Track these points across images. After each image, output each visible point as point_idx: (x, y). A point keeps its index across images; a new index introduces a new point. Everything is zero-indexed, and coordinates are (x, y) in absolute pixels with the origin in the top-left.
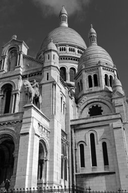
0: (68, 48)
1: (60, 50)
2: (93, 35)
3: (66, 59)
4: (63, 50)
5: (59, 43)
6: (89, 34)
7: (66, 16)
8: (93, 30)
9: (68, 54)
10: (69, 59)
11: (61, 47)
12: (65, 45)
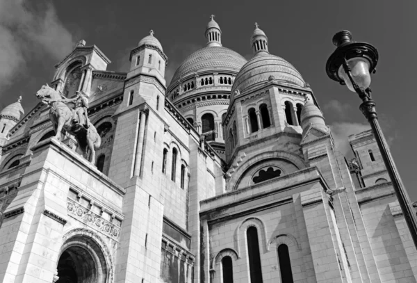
0: (216, 78)
1: (202, 84)
2: (258, 39)
3: (214, 97)
4: (207, 83)
5: (199, 71)
6: (252, 39)
7: (218, 32)
8: (259, 31)
9: (217, 87)
10: (220, 97)
11: (204, 78)
12: (211, 73)
